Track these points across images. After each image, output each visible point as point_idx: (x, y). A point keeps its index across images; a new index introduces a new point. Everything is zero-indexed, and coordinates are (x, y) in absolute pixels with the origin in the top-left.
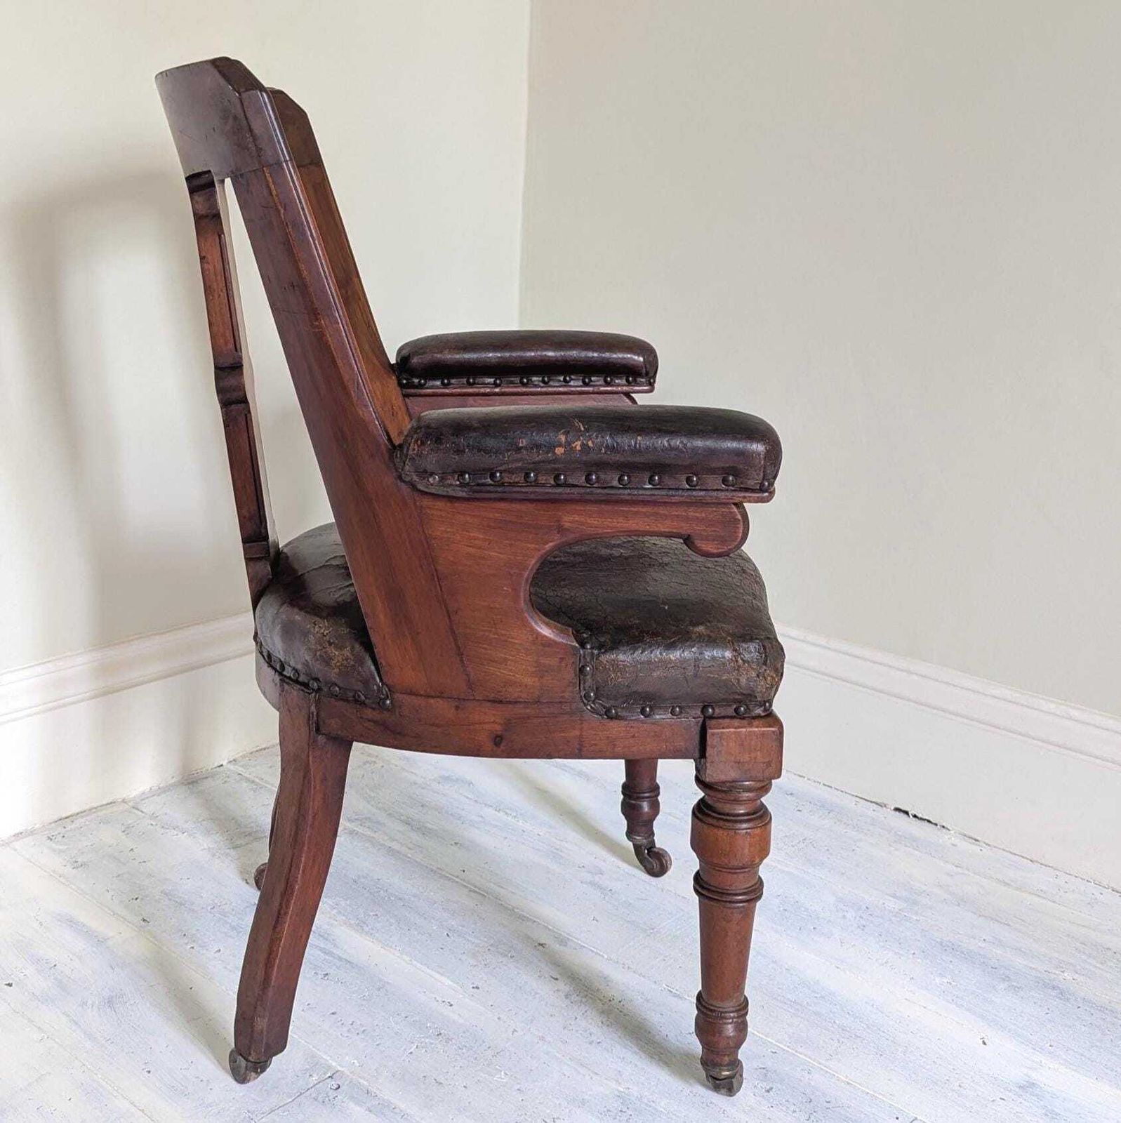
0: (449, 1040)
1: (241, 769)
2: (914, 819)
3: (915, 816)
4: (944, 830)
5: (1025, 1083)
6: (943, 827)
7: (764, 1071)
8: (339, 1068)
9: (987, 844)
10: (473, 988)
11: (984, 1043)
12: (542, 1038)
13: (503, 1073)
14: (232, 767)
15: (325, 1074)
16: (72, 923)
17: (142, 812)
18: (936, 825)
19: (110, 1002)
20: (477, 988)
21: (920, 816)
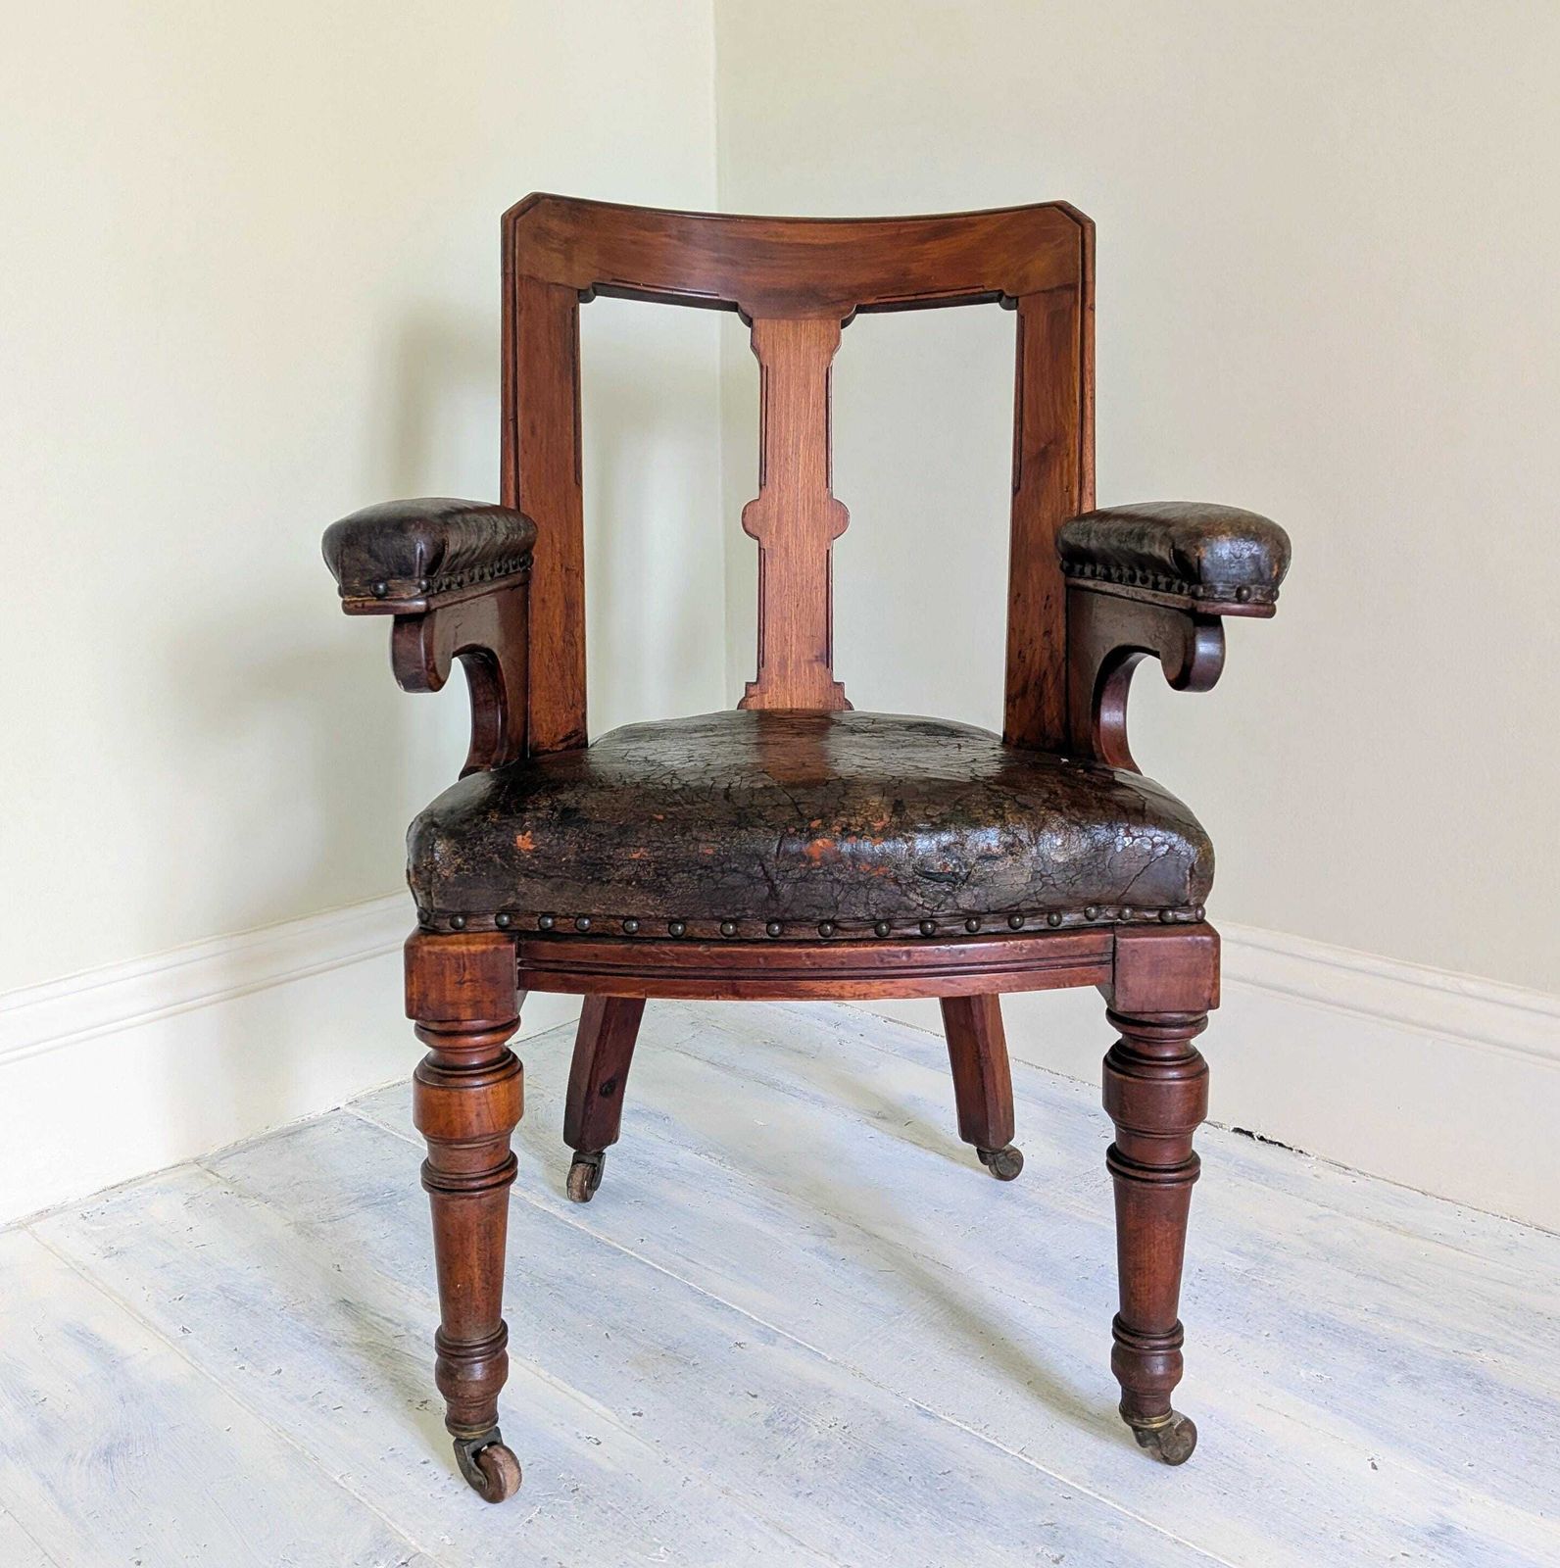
0: (587, 1499)
1: (362, 1112)
2: (1261, 1142)
3: (1262, 1139)
4: (1303, 1156)
5: (1438, 1527)
6: (1301, 1152)
7: (1052, 1529)
8: (421, 1550)
9: (1361, 1173)
10: (634, 1414)
11: (1374, 1467)
12: (726, 1491)
13: (662, 1549)
14: (350, 1110)
15: (398, 1558)
16: (83, 1337)
17: (218, 1176)
18: (1291, 1149)
19: (107, 1455)
20: (640, 1415)
21: (1268, 1138)
